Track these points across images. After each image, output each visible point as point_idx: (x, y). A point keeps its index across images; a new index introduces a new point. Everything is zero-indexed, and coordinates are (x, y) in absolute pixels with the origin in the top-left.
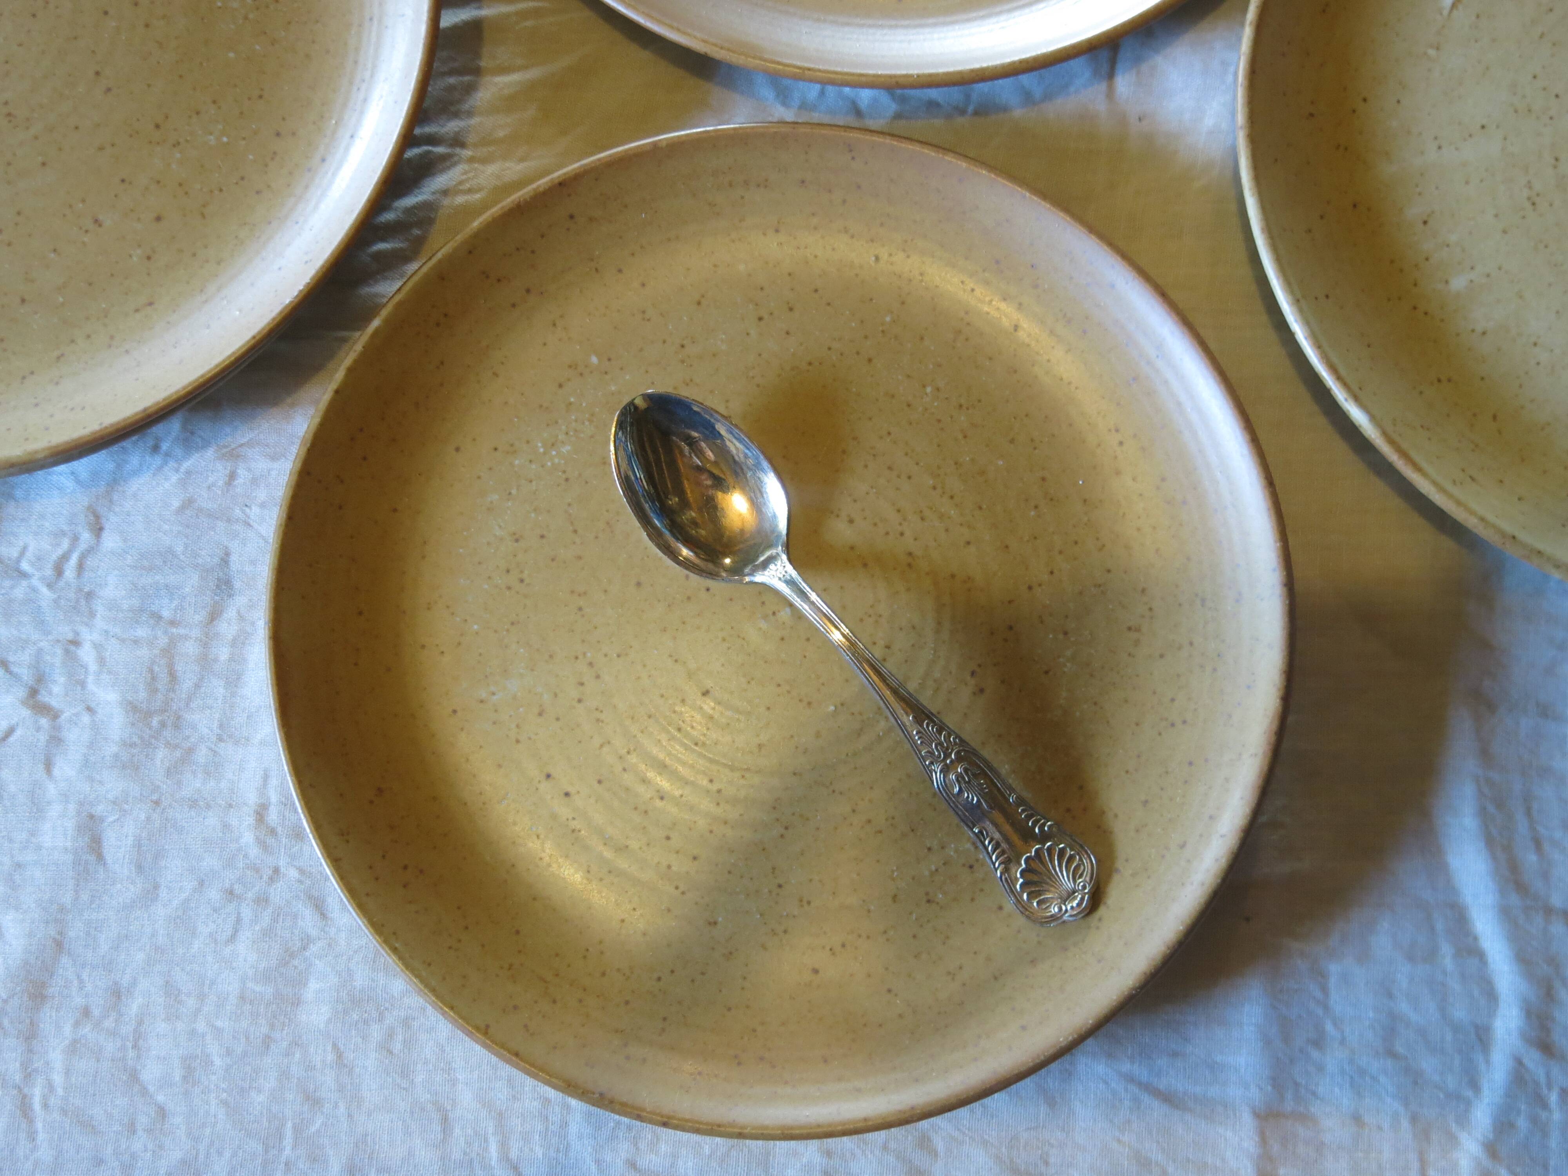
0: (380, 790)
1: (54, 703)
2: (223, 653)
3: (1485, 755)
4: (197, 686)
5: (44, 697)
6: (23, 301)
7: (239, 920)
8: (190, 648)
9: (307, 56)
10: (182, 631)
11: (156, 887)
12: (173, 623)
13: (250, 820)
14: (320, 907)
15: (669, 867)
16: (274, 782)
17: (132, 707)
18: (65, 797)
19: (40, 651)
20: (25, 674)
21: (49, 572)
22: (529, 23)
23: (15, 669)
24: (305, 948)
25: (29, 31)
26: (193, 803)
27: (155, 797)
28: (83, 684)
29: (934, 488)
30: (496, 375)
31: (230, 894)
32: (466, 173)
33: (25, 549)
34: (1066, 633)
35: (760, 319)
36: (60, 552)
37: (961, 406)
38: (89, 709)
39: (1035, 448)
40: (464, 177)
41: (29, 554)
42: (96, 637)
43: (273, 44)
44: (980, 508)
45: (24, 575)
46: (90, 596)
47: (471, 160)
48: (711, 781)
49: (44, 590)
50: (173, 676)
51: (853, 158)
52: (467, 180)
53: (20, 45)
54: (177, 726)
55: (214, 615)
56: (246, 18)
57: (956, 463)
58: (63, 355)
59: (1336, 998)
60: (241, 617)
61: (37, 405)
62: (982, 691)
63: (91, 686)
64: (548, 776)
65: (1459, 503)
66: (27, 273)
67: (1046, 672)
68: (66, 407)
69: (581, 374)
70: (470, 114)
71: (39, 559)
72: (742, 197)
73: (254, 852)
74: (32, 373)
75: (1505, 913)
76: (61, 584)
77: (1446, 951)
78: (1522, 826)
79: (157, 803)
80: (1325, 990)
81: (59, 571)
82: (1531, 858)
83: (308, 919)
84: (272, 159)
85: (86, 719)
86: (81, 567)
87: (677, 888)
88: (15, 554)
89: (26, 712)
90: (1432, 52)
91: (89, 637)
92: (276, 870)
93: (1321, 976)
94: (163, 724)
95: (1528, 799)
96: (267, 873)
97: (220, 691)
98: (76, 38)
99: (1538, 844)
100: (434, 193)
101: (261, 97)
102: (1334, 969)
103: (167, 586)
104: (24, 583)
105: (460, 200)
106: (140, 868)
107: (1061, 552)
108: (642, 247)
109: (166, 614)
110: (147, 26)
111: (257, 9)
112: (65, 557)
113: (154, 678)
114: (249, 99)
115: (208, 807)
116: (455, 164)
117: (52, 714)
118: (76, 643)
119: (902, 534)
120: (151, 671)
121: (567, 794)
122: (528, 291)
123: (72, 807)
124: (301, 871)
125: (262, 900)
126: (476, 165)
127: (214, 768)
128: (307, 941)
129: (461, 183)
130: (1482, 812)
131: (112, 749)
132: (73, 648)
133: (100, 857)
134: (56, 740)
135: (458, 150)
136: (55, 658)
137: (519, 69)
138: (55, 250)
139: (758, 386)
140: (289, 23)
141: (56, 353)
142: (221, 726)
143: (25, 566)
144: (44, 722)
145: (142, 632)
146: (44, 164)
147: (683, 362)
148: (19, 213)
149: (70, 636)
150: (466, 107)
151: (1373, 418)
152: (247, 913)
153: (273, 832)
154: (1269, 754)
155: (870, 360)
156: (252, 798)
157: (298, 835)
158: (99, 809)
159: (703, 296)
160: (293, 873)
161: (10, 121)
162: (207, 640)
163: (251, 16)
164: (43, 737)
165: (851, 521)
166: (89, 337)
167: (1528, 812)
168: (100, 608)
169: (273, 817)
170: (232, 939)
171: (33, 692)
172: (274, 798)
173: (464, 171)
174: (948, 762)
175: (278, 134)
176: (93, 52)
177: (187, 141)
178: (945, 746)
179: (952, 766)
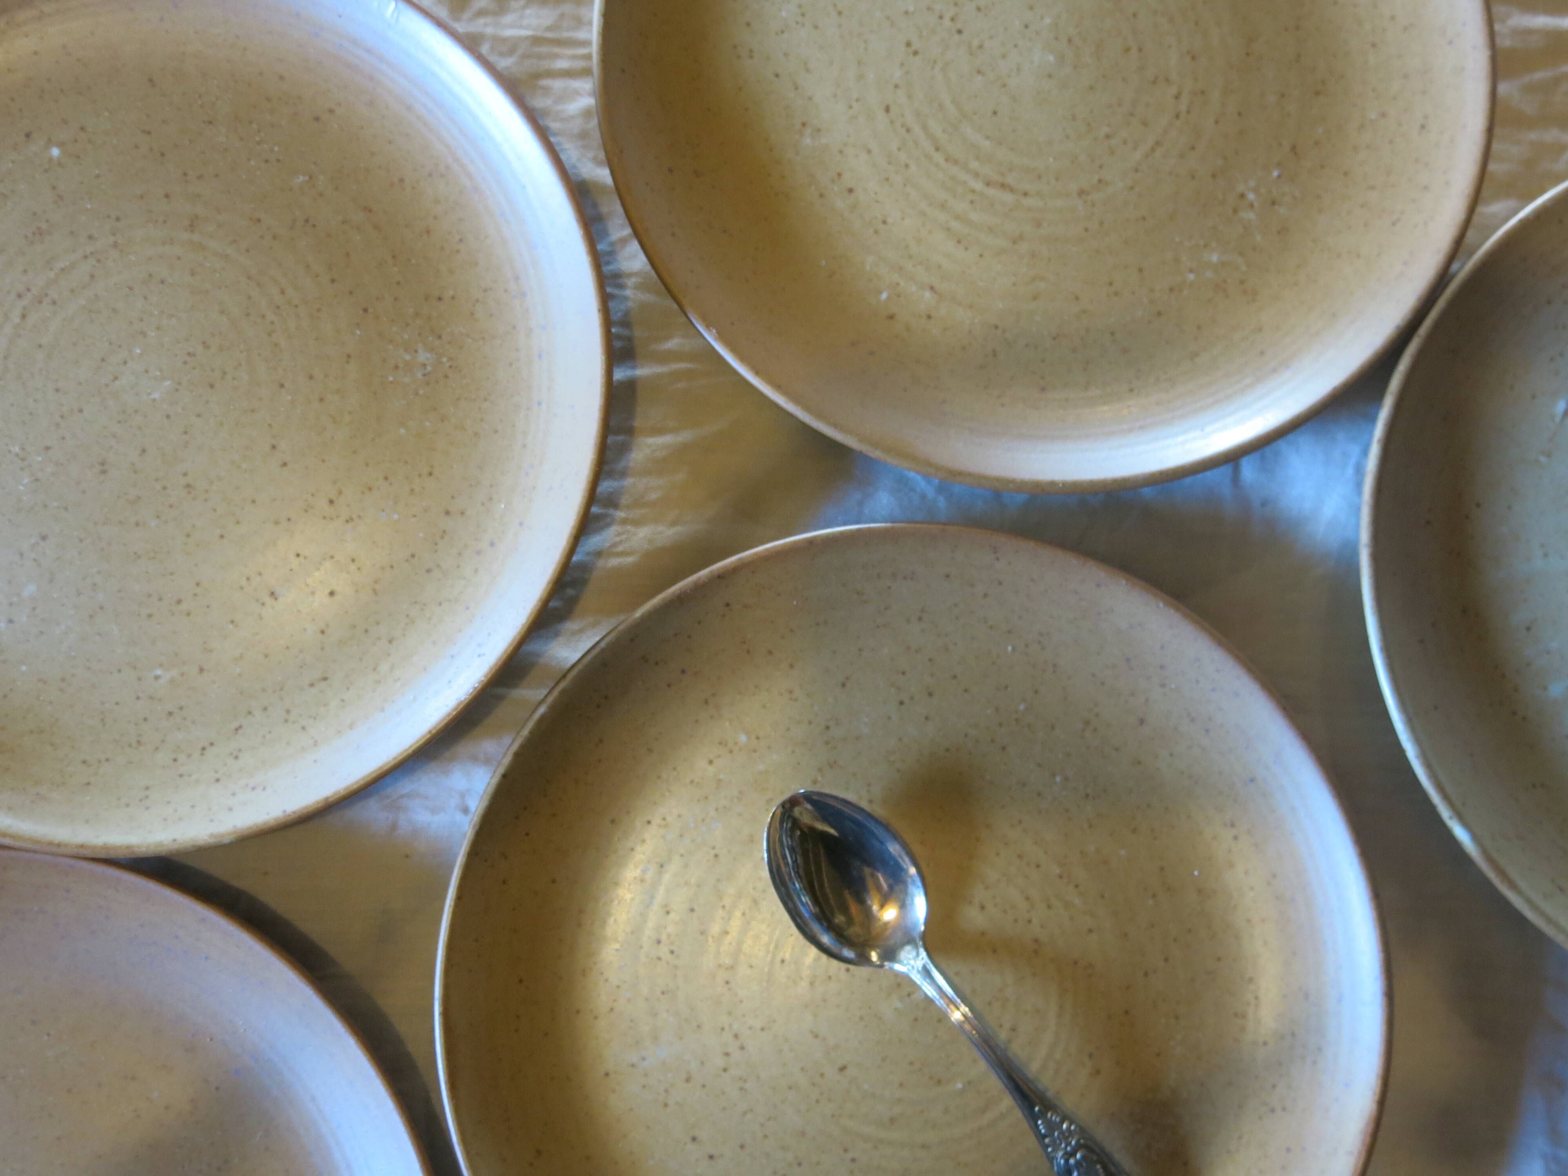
0: (539, 1152)
6: (201, 670)
9: (476, 434)
22: (681, 385)
25: (207, 402)
29: (1061, 877)
30: (650, 750)
32: (619, 534)
34: (1177, 1018)
35: (901, 703)
37: (1087, 795)
39: (1155, 838)
40: (618, 539)
43: (443, 421)
44: (1103, 897)
47: (624, 521)
48: (846, 1150)
51: (998, 559)
52: (621, 542)
53: (199, 416)
56: (417, 394)
57: (1081, 852)
58: (241, 727)
61: (218, 780)
62: (1098, 1072)
64: (695, 1139)
65: (1549, 920)
66: (205, 643)
67: (1158, 1055)
68: (247, 785)
69: (731, 752)
70: (623, 474)
72: (889, 588)
74: (212, 744)
84: (442, 537)
90: (1543, 459)
98: (253, 411)
100: (588, 554)
101: (430, 474)
105: (614, 562)
107: (1175, 940)
108: (792, 631)
110: (321, 400)
111: (428, 384)
114: (420, 476)
116: (608, 525)
119: (1030, 921)
121: (711, 1157)
122: (683, 672)
126: (629, 527)
129: (615, 545)
135: (611, 511)
137: (672, 431)
138: (232, 622)
139: (898, 771)
140: (458, 399)
141: (236, 724)
146: (222, 537)
147: (827, 743)
148: (198, 584)
150: (620, 466)
151: (1475, 837)
154: (1364, 1154)
155: (1004, 748)
159: (847, 678)
161: (189, 493)
163: (421, 392)
165: (983, 908)
166: (265, 709)
173: (617, 533)
174: (1069, 1148)
175: (447, 513)
176: (270, 425)
177: (359, 517)
178: (1067, 1134)
179: (1073, 1154)
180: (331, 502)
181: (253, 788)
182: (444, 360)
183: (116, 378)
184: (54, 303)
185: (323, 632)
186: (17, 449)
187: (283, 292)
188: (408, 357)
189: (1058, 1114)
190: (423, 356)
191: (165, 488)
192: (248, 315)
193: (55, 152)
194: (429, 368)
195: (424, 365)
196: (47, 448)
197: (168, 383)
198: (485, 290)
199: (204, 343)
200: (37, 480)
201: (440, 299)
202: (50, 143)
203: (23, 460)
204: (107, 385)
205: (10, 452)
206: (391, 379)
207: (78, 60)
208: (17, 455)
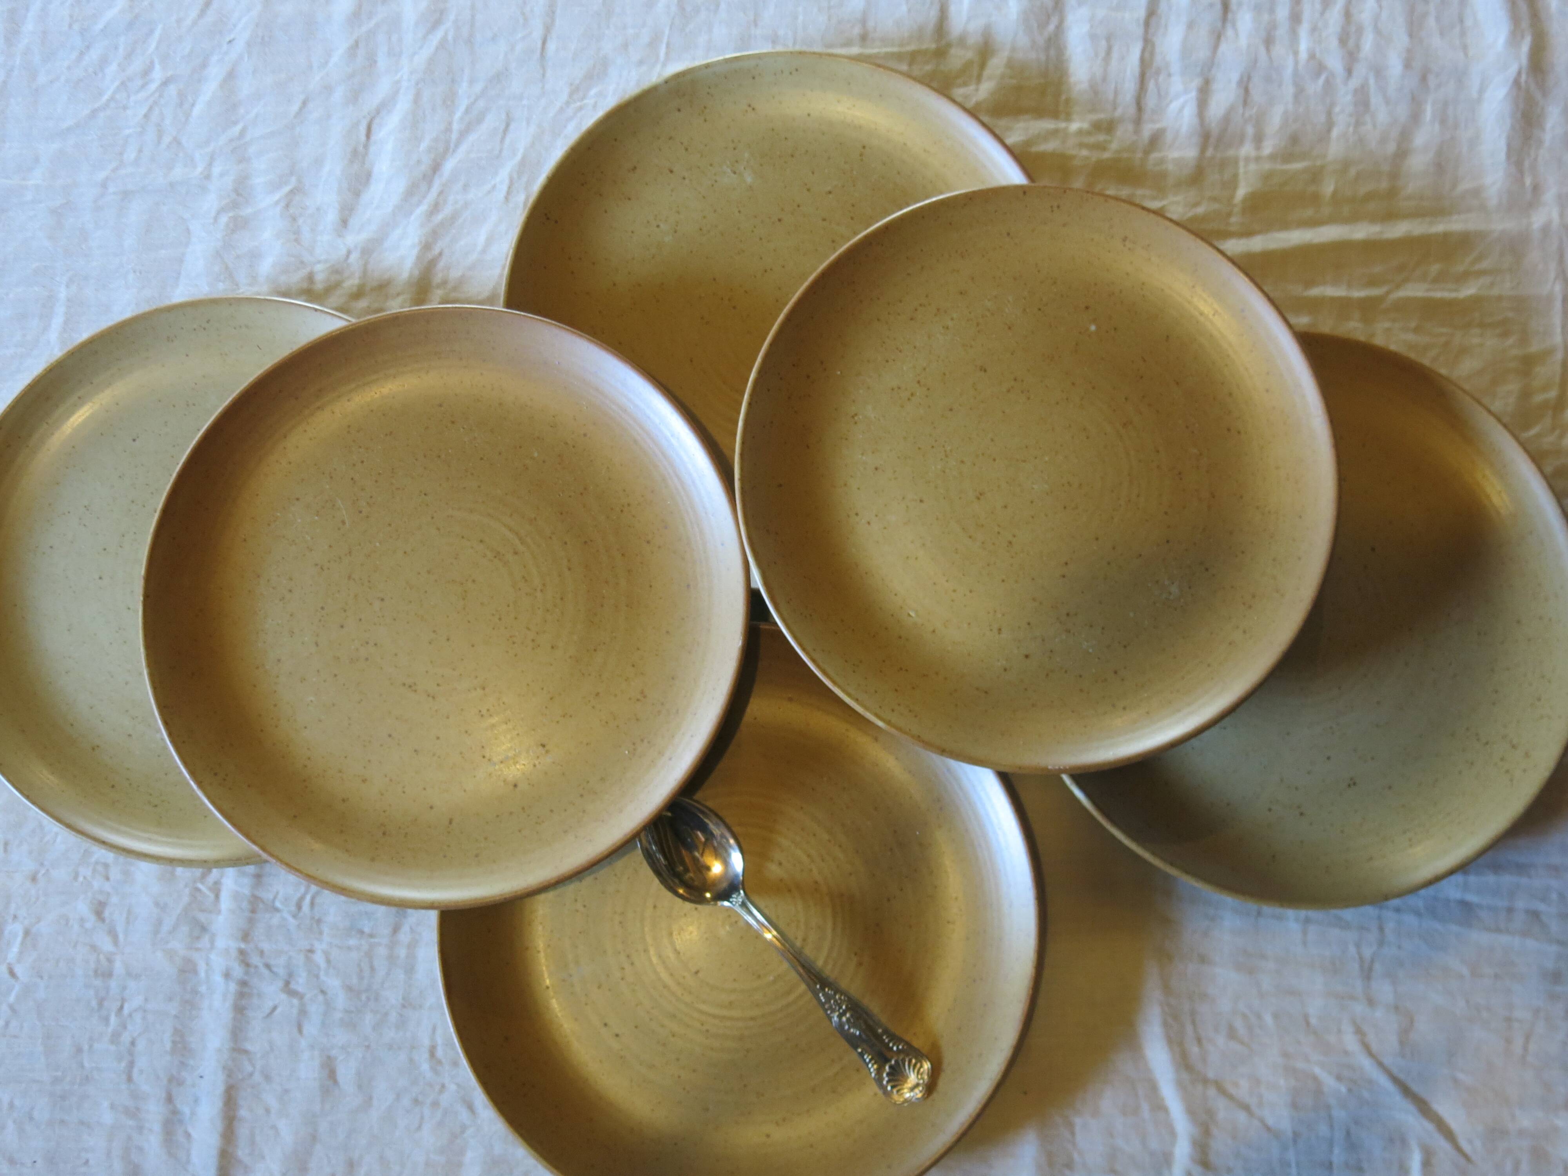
1: (300, 989)
2: (402, 952)
3: (1167, 989)
4: (388, 974)
5: (293, 986)
7: (422, 1118)
8: (382, 951)
10: (376, 940)
11: (371, 1098)
12: (371, 936)
13: (426, 1055)
14: (471, 1108)
15: (679, 1077)
16: (439, 1032)
17: (349, 989)
18: (312, 1047)
19: (290, 958)
20: (281, 972)
21: (293, 908)
23: (275, 969)
24: (463, 1132)
25: (1056, 513)
26: (390, 1047)
27: (367, 1044)
28: (317, 977)
29: (829, 841)
31: (416, 1101)
33: (277, 893)
36: (299, 895)
38: (323, 992)
39: (890, 813)
41: (280, 896)
42: (324, 946)
43: (1154, 628)
44: (857, 852)
45: (277, 910)
46: (319, 921)
48: (702, 1025)
49: (291, 919)
50: (372, 969)
53: (1046, 515)
54: (377, 999)
55: (396, 929)
57: (842, 825)
59: (1079, 1137)
60: (412, 930)
62: (861, 964)
63: (323, 977)
64: (606, 1025)
71: (286, 900)
73: (429, 1075)
75: (1180, 1085)
76: (301, 914)
77: (1145, 1108)
78: (1189, 1029)
79: (368, 1047)
80: (1073, 1134)
81: (299, 907)
82: (1194, 1050)
83: (464, 1115)
84: (1102, 681)
85: (321, 998)
86: (312, 904)
87: (684, 1089)
88: (271, 896)
89: (283, 996)
91: (319, 947)
92: (443, 1086)
93: (1070, 1126)
94: (368, 999)
95: (1193, 1013)
96: (437, 1088)
97: (402, 976)
99: (1199, 1040)
101: (1125, 647)
102: (1078, 1121)
103: (366, 913)
104: (278, 915)
106: (360, 1087)
109: (367, 930)
111: (1164, 604)
112: (302, 898)
113: (361, 971)
114: (1120, 643)
115: (400, 1048)
117: (300, 996)
118: (311, 951)
119: (811, 871)
120: (359, 965)
121: (617, 1035)
123: (316, 1053)
124: (458, 1085)
125: (435, 1104)
127: (402, 1023)
128: (464, 1128)
130: (1165, 1024)
131: (338, 1015)
132: (309, 954)
133: (335, 1082)
134: (303, 1012)
136: (300, 960)
142: (404, 999)
143: (278, 904)
144: (295, 1001)
145: (352, 942)
149: (308, 947)
152: (427, 1111)
153: (440, 1062)
156: (426, 1042)
157: (455, 1064)
158: (334, 1053)
160: (453, 1087)
162: (392, 945)
163: (1157, 605)
164: (295, 1011)
165: (780, 864)
167: (1194, 1023)
168: (326, 930)
169: (440, 1053)
170: (419, 1127)
171: (287, 983)
172: (439, 1041)
174: (841, 1011)
175: (1116, 672)
176: (1074, 552)
177: (1074, 634)
178: (839, 1002)
179: (844, 1014)
180: (1068, 615)
181: (910, 711)
182: (1182, 600)
183: (1024, 461)
184: (1029, 398)
185: (1005, 670)
186: (948, 448)
187: (1138, 496)
188: (1167, 583)
189: (832, 990)
190: (1174, 589)
191: (999, 533)
192: (1112, 491)
193: (1093, 328)
194: (1172, 597)
195: (1170, 594)
196: (962, 462)
197: (1046, 486)
198: (1232, 587)
199: (1081, 485)
200: (944, 472)
201: (1207, 570)
202: (1094, 321)
203: (946, 456)
204: (1017, 460)
205: (944, 446)
206: (1149, 585)
207: (1144, 296)
208: (945, 451)
